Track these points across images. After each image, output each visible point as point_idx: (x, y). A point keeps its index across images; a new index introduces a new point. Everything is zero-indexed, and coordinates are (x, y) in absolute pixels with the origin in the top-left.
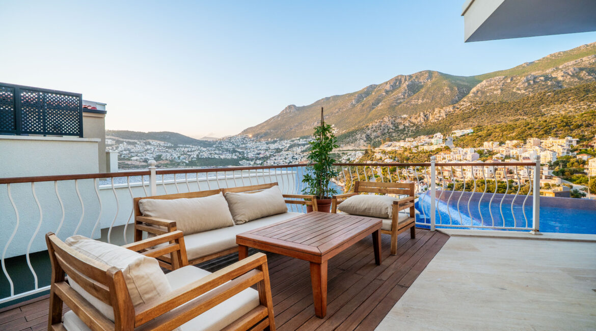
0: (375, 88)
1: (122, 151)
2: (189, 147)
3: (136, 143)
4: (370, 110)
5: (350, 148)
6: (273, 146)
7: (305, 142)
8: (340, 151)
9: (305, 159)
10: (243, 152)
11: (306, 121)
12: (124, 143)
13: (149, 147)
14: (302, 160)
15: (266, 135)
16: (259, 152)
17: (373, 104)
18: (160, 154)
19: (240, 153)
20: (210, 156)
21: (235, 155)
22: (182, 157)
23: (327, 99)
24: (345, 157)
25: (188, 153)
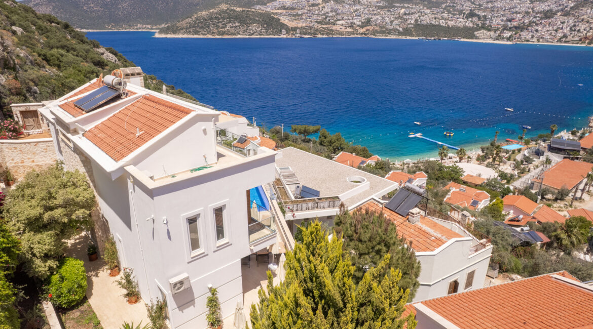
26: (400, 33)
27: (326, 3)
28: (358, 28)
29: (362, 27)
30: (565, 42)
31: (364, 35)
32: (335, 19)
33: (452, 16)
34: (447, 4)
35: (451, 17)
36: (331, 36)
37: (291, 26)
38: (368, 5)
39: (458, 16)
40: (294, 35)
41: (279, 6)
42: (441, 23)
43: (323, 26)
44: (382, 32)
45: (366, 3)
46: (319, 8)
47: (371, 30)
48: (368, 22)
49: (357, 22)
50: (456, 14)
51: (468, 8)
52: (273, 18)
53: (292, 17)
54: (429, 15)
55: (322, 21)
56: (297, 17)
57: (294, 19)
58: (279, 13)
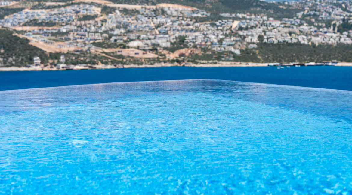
1: (112, 30)
2: (244, 18)
3: (138, 12)
12: (117, 11)
13: (161, 19)
18: (183, 33)
20: (288, 39)
25: (241, 33)
26: (237, 58)
27: (107, 14)
28: (165, 52)
29: (172, 50)
31: (176, 64)
32: (125, 38)
33: (316, 29)
34: (306, 12)
35: (316, 31)
36: (120, 66)
37: (48, 51)
38: (178, 17)
39: (325, 29)
40: (55, 65)
41: (26, 20)
42: (300, 40)
44: (207, 58)
45: (175, 14)
46: (97, 22)
47: (187, 54)
48: (181, 42)
49: (163, 43)
50: (321, 27)
51: (339, 17)
52: (17, 38)
53: (50, 37)
54: (280, 29)
55: (103, 43)
56: (59, 36)
57: (54, 40)
58: (26, 31)
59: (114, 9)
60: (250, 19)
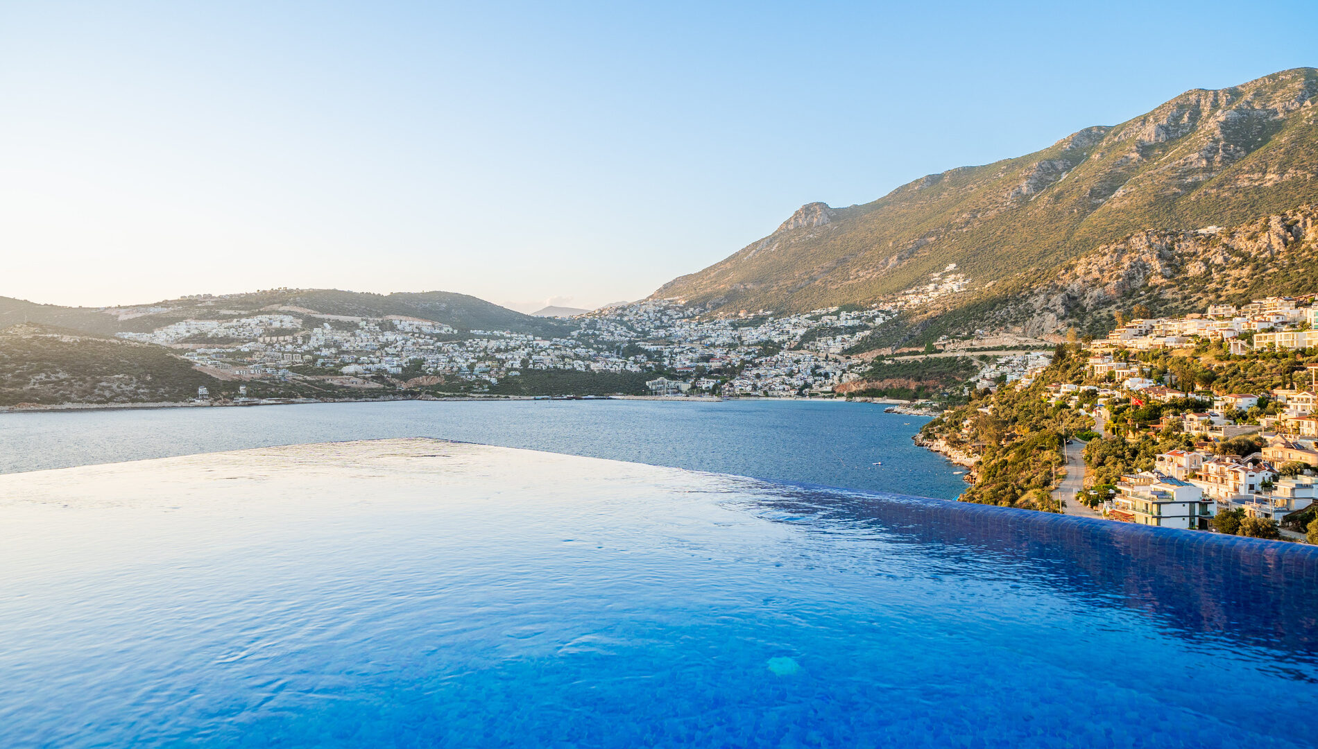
0: (1102, 138)
1: (318, 349)
2: (502, 337)
3: (356, 326)
4: (1084, 214)
5: (1009, 340)
6: (752, 335)
7: (857, 322)
8: (975, 350)
9: (853, 376)
10: (660, 353)
11: (861, 255)
12: (326, 324)
13: (390, 336)
14: (845, 379)
15: (732, 298)
16: (707, 352)
17: (1094, 193)
18: (421, 356)
19: (649, 355)
20: (560, 366)
21: (635, 362)
22: (480, 366)
23: (934, 180)
24: (989, 371)
25: (498, 356)
26: (493, 389)
27: (311, 329)
28: (394, 381)
29: (404, 378)
30: (811, 395)
31: (410, 396)
32: (337, 362)
33: (595, 352)
34: (582, 331)
35: (595, 355)
36: (329, 400)
37: (222, 378)
38: (413, 333)
39: (607, 353)
40: (232, 399)
41: (188, 335)
42: (576, 366)
43: (308, 378)
44: (453, 388)
46: (295, 338)
47: (425, 384)
48: (417, 367)
49: (392, 368)
50: (601, 350)
51: (623, 338)
52: (173, 360)
53: (225, 359)
54: (550, 351)
55: (305, 368)
56: (239, 358)
57: (230, 363)
58: (187, 350)
59: (323, 321)
60: (511, 339)
